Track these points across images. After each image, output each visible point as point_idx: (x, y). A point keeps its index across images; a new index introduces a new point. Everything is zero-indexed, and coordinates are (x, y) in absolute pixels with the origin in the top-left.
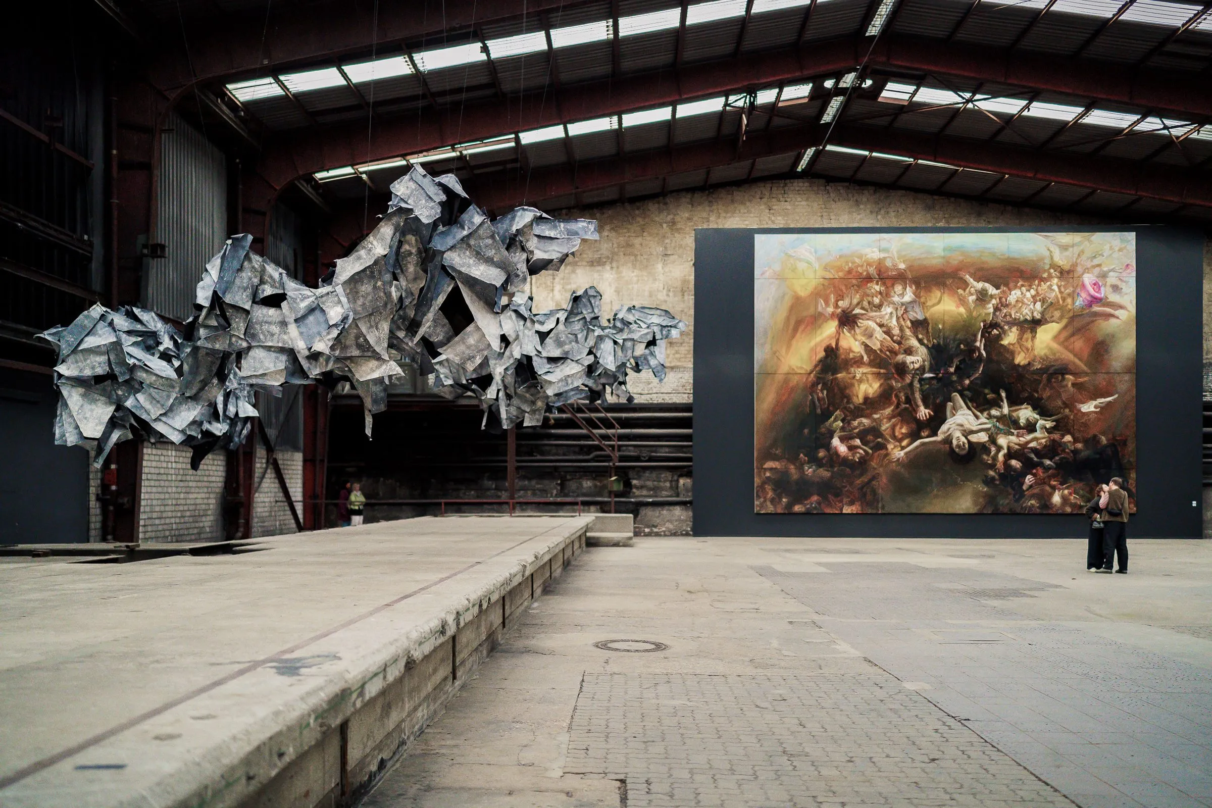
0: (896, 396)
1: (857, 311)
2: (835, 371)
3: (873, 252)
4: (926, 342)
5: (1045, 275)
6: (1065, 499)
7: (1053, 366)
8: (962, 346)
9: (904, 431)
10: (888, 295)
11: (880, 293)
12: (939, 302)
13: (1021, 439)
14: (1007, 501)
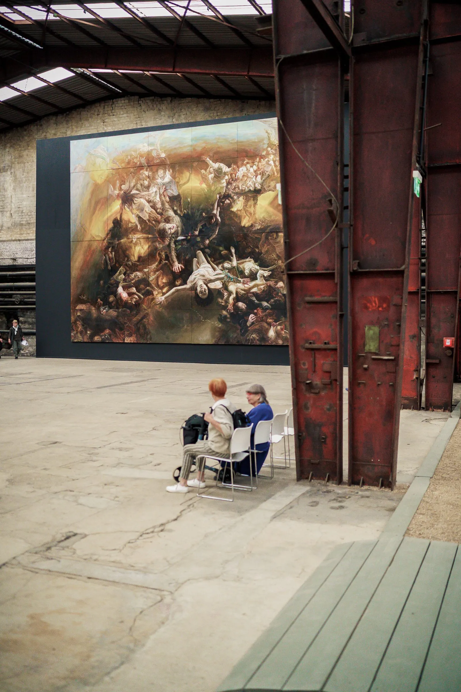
0: (159, 254)
1: (134, 192)
2: (120, 238)
3: (144, 146)
4: (179, 212)
5: (264, 153)
6: (278, 334)
7: (270, 226)
8: (204, 214)
9: (164, 281)
10: (154, 178)
11: (149, 177)
12: (188, 180)
13: (246, 285)
14: (235, 335)
